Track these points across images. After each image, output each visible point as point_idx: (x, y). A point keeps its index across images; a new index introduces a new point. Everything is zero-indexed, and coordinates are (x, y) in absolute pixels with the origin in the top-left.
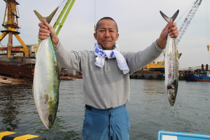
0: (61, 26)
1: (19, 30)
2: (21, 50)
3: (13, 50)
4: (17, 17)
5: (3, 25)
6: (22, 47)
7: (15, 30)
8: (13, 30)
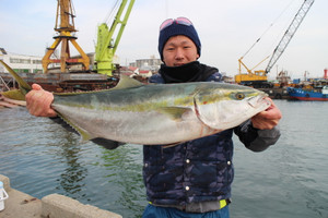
0: (124, 25)
1: (76, 34)
2: (80, 61)
3: (70, 61)
4: (73, 17)
5: (56, 29)
6: (80, 57)
7: (71, 34)
8: (68, 34)
